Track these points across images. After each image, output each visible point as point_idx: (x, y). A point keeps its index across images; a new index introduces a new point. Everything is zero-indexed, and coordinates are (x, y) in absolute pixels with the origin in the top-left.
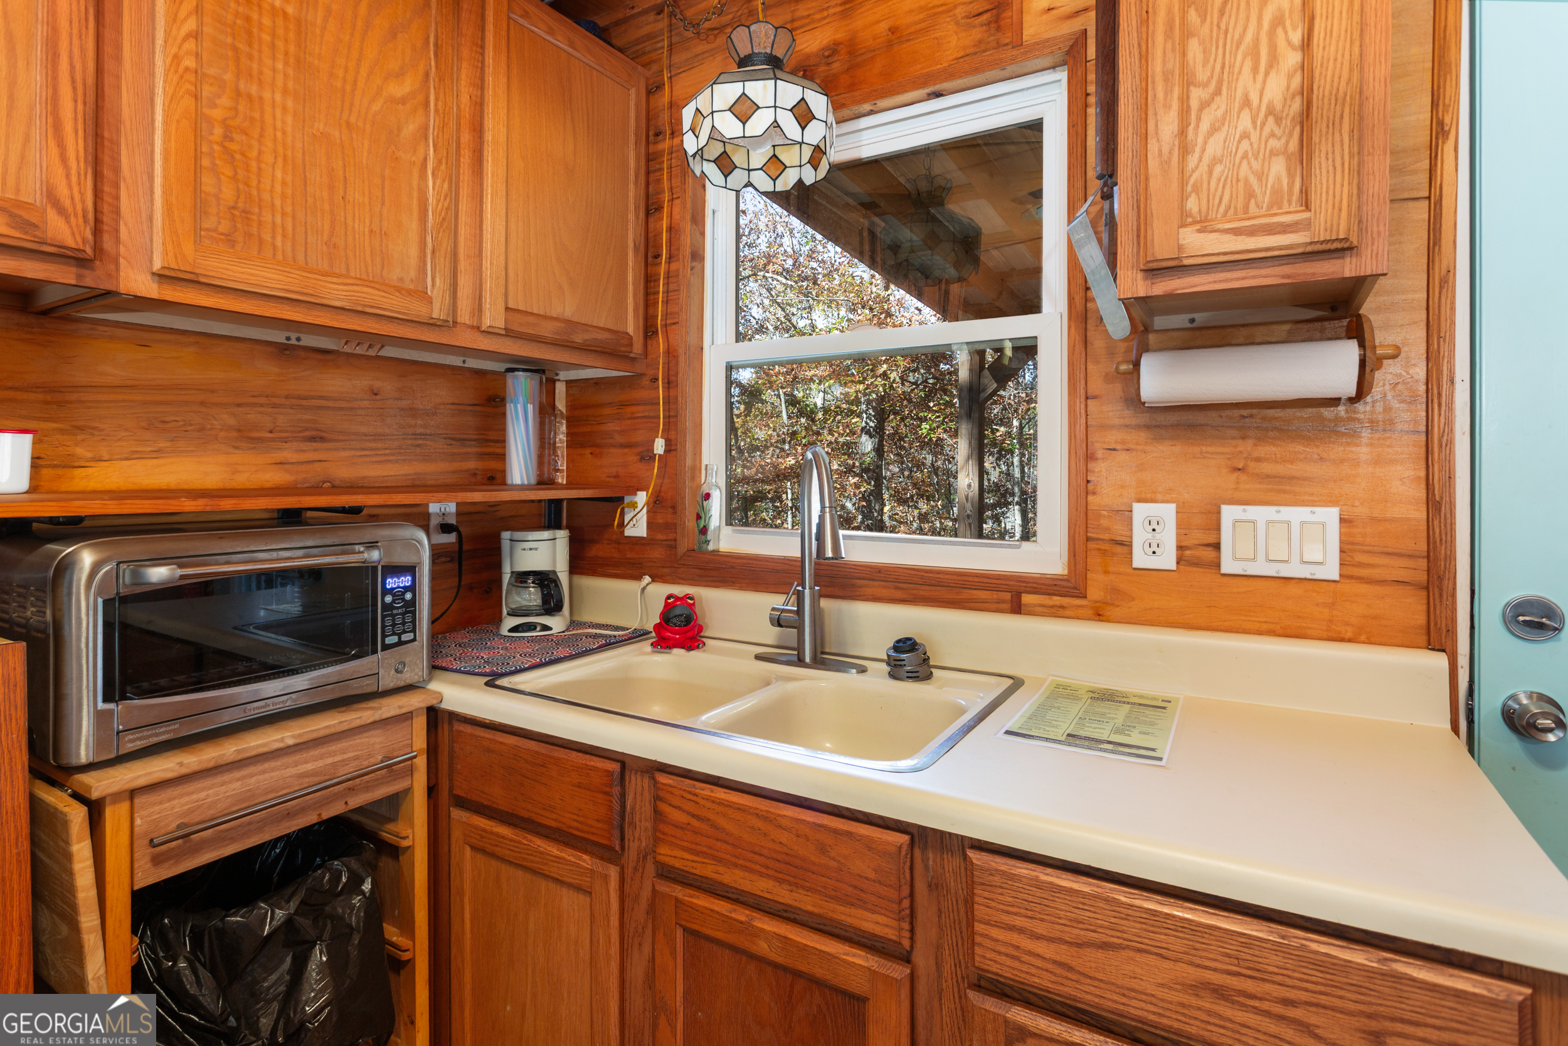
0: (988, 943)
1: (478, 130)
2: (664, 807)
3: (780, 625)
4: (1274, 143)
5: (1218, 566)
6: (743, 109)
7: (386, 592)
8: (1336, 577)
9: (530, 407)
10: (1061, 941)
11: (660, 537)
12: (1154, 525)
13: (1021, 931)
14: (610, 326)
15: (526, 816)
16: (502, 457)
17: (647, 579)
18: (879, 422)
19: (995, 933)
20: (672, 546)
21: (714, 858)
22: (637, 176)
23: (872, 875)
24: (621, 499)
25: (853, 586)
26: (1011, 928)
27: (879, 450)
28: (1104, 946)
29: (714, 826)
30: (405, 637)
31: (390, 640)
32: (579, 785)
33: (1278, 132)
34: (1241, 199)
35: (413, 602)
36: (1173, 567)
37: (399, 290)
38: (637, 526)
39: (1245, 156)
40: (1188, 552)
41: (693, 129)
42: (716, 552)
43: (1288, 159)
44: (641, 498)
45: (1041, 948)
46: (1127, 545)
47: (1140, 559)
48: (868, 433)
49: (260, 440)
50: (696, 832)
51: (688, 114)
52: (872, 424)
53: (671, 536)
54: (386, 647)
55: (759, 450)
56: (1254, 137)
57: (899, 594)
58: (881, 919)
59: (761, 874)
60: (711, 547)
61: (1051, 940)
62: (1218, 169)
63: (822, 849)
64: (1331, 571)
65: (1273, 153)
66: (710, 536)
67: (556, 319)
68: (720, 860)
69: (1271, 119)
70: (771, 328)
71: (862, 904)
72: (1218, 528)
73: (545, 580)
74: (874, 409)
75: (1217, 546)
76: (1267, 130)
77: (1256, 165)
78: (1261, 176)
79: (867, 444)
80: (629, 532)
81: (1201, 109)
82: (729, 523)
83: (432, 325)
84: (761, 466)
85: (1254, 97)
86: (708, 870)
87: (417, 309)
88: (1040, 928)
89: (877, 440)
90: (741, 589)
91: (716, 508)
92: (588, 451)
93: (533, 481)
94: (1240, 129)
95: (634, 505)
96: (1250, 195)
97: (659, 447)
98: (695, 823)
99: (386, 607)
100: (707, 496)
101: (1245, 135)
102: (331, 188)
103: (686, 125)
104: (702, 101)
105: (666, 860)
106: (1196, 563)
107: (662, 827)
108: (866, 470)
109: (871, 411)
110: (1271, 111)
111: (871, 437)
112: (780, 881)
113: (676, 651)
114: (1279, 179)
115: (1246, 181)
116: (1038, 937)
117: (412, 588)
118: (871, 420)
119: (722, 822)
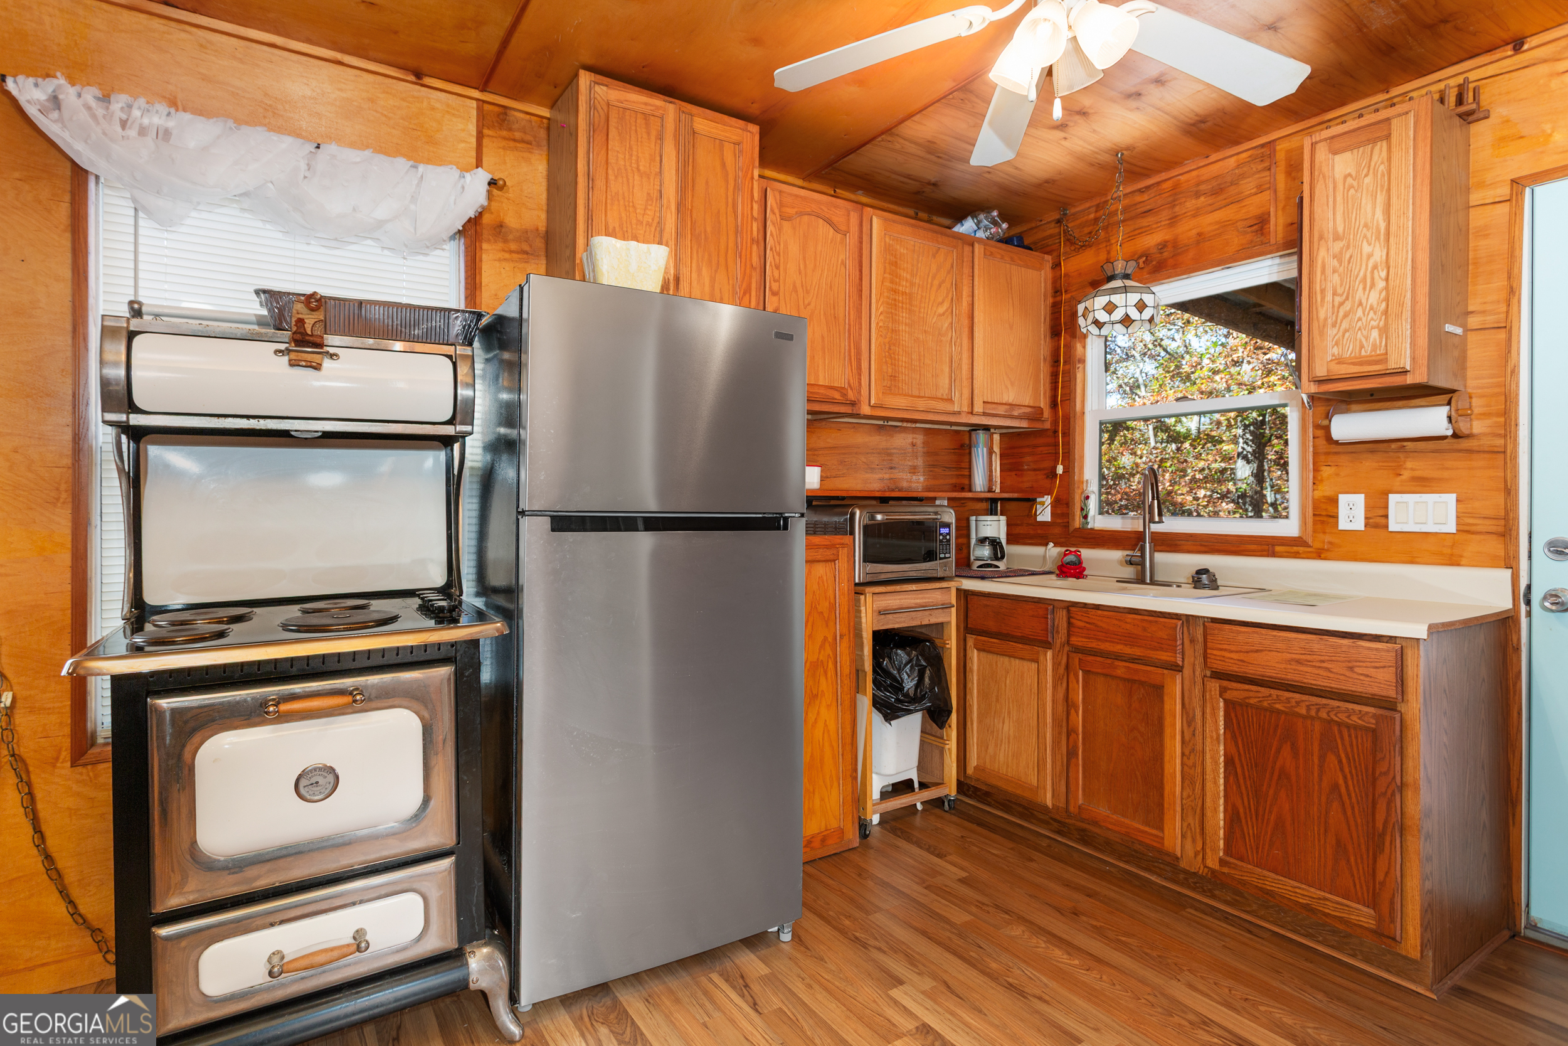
0: (1213, 657)
1: (972, 318)
2: (1072, 620)
3: (1131, 564)
4: (1373, 323)
5: (1387, 527)
6: (1110, 308)
7: (941, 534)
8: (1454, 531)
9: (985, 449)
10: (1241, 651)
11: (1059, 521)
12: (1351, 506)
13: (1225, 650)
14: (1031, 404)
15: (1005, 632)
16: (970, 477)
17: (1051, 544)
18: (1258, 447)
19: (1215, 652)
20: (1066, 526)
21: (1097, 639)
22: (1045, 319)
23: (1166, 637)
24: (1034, 501)
25: (1176, 545)
26: (1221, 650)
27: (1259, 476)
28: (1257, 651)
29: (1097, 626)
30: (947, 555)
31: (942, 556)
32: (1033, 616)
33: (1375, 318)
34: (1358, 348)
35: (949, 541)
36: (1363, 528)
37: (942, 399)
38: (1045, 514)
39: (1360, 329)
40: (1371, 521)
41: (1083, 316)
42: (1092, 529)
43: (1380, 330)
44: (1047, 499)
45: (1233, 656)
46: (1335, 517)
47: (1343, 524)
48: (1245, 458)
49: (874, 469)
50: (1088, 629)
51: (1081, 308)
52: (1249, 449)
53: (1065, 520)
54: (941, 559)
55: (1124, 478)
56: (1364, 319)
57: (1203, 549)
58: (1169, 654)
59: (1118, 643)
60: (1089, 527)
61: (1237, 652)
62: (1347, 335)
63: (1145, 629)
64: (1451, 528)
65: (1373, 328)
66: (1089, 519)
67: (1005, 404)
68: (1099, 640)
69: (1372, 312)
70: (1137, 355)
71: (1162, 649)
72: (1387, 507)
73: (995, 543)
74: (1251, 433)
75: (1386, 516)
76: (1370, 317)
77: (1365, 333)
78: (1367, 338)
79: (1244, 470)
80: (1039, 519)
81: (1339, 308)
82: (1101, 513)
83: (954, 413)
84: (1126, 494)
85: (1364, 302)
86: (1094, 644)
87: (948, 407)
88: (1233, 648)
89: (1255, 465)
90: (1108, 548)
91: (1093, 505)
92: (1014, 473)
93: (986, 490)
94: (1358, 316)
95: (1043, 503)
96: (1362, 347)
97: (1060, 469)
98: (1088, 626)
99: (941, 541)
100: (1088, 498)
101: (1360, 319)
102: (920, 360)
103: (1080, 313)
104: (1088, 303)
105: (1077, 643)
106: (1376, 526)
107: (1072, 629)
108: (1243, 496)
109: (1248, 436)
110: (1372, 308)
111: (1248, 462)
112: (1126, 645)
113: (1070, 579)
114: (1375, 340)
115: (1360, 341)
116: (1232, 652)
117: (949, 534)
118: (1247, 444)
119: (1100, 624)
